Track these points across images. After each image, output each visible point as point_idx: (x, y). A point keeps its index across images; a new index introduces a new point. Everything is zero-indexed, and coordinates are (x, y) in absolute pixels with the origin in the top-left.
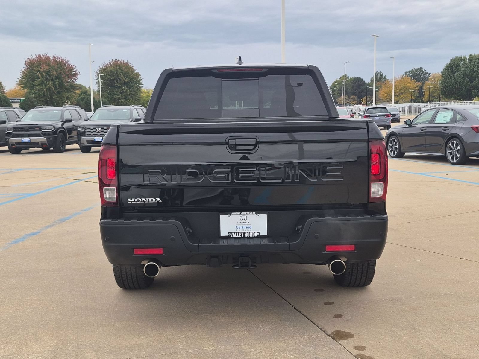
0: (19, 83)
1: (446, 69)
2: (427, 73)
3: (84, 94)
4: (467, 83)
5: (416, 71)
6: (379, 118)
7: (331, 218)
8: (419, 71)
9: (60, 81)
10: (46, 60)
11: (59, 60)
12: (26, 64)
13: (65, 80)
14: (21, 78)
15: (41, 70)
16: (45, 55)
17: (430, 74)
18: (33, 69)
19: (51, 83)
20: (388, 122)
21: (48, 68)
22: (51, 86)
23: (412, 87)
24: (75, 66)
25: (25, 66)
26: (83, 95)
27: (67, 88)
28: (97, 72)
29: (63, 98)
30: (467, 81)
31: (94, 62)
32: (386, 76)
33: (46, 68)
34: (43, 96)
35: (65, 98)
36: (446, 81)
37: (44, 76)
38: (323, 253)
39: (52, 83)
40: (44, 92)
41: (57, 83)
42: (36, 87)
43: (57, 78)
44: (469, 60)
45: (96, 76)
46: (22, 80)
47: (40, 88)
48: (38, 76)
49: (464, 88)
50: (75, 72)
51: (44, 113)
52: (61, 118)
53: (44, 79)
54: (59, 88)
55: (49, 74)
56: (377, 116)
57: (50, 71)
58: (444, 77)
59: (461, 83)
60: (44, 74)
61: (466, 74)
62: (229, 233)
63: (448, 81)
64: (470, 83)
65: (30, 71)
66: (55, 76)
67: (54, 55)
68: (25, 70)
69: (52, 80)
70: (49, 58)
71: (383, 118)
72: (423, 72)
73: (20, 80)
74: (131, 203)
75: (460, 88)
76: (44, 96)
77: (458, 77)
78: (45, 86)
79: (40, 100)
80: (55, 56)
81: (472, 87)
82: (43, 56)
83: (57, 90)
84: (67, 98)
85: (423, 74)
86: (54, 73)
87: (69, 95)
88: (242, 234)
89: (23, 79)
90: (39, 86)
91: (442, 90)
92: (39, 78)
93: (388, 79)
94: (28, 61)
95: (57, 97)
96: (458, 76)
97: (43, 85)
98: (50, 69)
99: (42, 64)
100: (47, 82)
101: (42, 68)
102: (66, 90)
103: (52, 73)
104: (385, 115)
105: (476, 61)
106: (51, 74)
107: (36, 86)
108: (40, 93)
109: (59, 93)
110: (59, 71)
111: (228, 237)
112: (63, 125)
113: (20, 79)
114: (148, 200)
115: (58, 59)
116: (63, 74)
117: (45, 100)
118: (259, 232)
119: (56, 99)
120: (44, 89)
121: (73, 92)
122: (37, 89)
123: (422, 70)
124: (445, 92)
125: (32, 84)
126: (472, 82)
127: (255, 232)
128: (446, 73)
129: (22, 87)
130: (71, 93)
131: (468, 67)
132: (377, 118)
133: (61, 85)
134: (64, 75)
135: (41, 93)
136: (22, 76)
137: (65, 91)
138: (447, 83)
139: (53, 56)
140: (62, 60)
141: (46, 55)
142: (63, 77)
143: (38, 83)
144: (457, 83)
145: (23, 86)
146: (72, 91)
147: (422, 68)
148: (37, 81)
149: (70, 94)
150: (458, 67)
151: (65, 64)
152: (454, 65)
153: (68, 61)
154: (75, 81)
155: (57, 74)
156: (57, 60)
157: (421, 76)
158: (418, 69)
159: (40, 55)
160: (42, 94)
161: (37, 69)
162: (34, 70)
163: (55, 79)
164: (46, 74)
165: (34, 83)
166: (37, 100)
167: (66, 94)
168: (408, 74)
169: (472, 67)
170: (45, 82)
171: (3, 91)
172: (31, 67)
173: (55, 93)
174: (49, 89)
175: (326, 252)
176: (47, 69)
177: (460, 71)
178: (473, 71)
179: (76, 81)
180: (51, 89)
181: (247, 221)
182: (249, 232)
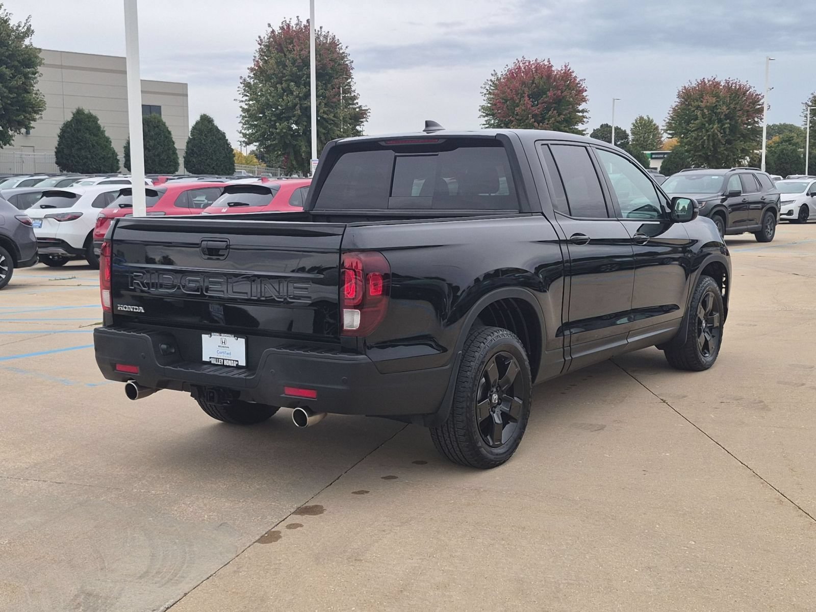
0: (665, 128)
3: (787, 142)
7: (288, 351)
9: (733, 123)
10: (713, 89)
11: (735, 87)
12: (679, 96)
13: (742, 120)
14: (670, 120)
15: (702, 105)
16: (712, 79)
18: (689, 105)
19: (716, 126)
21: (714, 101)
22: (716, 131)
24: (762, 95)
25: (678, 100)
26: (784, 143)
27: (744, 133)
28: (806, 103)
29: (735, 150)
31: (773, 88)
33: (710, 101)
34: (701, 148)
35: (739, 151)
37: (706, 115)
38: (282, 395)
39: (719, 125)
40: (704, 142)
41: (726, 126)
42: (691, 134)
43: (727, 117)
45: (804, 110)
46: (671, 122)
47: (698, 135)
48: (696, 115)
50: (760, 106)
51: (694, 179)
52: (722, 189)
53: (706, 119)
54: (729, 135)
55: (715, 111)
57: (716, 106)
60: (705, 111)
62: (210, 358)
65: (685, 107)
66: (724, 114)
67: (728, 79)
68: (677, 106)
69: (720, 121)
70: (718, 84)
73: (668, 123)
74: (120, 310)
76: (703, 147)
78: (707, 131)
79: (696, 155)
80: (730, 80)
82: (709, 81)
83: (726, 138)
84: (743, 150)
86: (723, 110)
87: (745, 145)
88: (222, 361)
89: (673, 122)
90: (696, 132)
92: (696, 119)
94: (684, 91)
95: (725, 150)
97: (703, 130)
98: (717, 103)
99: (704, 95)
100: (709, 125)
101: (704, 101)
102: (743, 137)
103: (721, 109)
106: (719, 110)
107: (692, 132)
108: (697, 144)
109: (729, 142)
110: (732, 106)
111: (209, 363)
112: (723, 200)
113: (668, 121)
114: (133, 308)
115: (734, 85)
116: (739, 110)
117: (703, 155)
118: (238, 361)
119: (724, 153)
120: (705, 136)
121: (754, 140)
122: (693, 136)
125: (686, 129)
127: (234, 361)
129: (669, 134)
130: (750, 142)
133: (734, 129)
134: (741, 112)
135: (699, 143)
136: (670, 116)
137: (739, 138)
139: (726, 80)
140: (740, 85)
141: (714, 79)
142: (738, 114)
143: (694, 127)
145: (671, 132)
146: (752, 138)
148: (693, 124)
149: (748, 143)
151: (744, 94)
153: (750, 87)
154: (759, 121)
155: (728, 111)
156: (731, 86)
159: (703, 81)
160: (700, 145)
161: (696, 103)
162: (692, 106)
163: (725, 119)
164: (710, 112)
165: (688, 128)
166: (690, 155)
167: (741, 145)
170: (707, 125)
171: (660, 140)
172: (686, 100)
173: (722, 142)
174: (713, 136)
175: (286, 395)
176: (712, 103)
179: (762, 120)
180: (716, 136)
181: (226, 346)
182: (229, 360)
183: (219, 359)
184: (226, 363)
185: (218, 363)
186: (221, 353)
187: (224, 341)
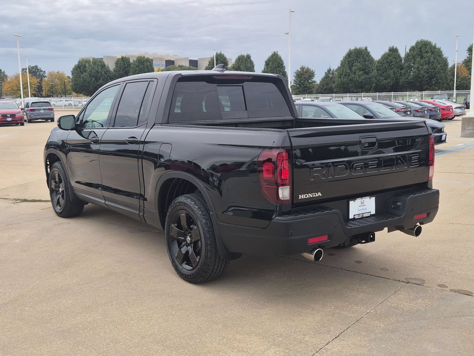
1: (75, 69)
2: (42, 71)
4: (94, 82)
5: (32, 69)
6: (44, 112)
8: (35, 69)
17: (44, 72)
20: (52, 115)
23: (33, 83)
30: (94, 80)
32: (4, 71)
36: (76, 79)
44: (93, 63)
49: (92, 86)
56: (42, 109)
58: (74, 75)
59: (89, 81)
61: (92, 74)
62: (354, 215)
63: (78, 80)
64: (96, 82)
71: (48, 111)
72: (38, 70)
74: (301, 199)
75: (88, 86)
77: (86, 77)
81: (98, 85)
85: (39, 72)
88: (362, 215)
91: (73, 87)
93: (6, 74)
96: (86, 75)
104: (49, 109)
105: (99, 64)
111: (354, 219)
114: (313, 195)
118: (370, 212)
123: (37, 68)
124: (76, 88)
126: (97, 81)
127: (369, 212)
128: (75, 72)
131: (93, 68)
132: (42, 111)
138: (77, 81)
144: (86, 82)
147: (37, 66)
150: (85, 68)
152: (82, 66)
157: (37, 73)
158: (34, 67)
168: (25, 70)
169: (97, 69)
177: (87, 72)
178: (98, 72)
181: (364, 204)
182: (366, 213)
183: (360, 214)
184: (364, 216)
185: (359, 217)
186: (360, 210)
187: (362, 202)
